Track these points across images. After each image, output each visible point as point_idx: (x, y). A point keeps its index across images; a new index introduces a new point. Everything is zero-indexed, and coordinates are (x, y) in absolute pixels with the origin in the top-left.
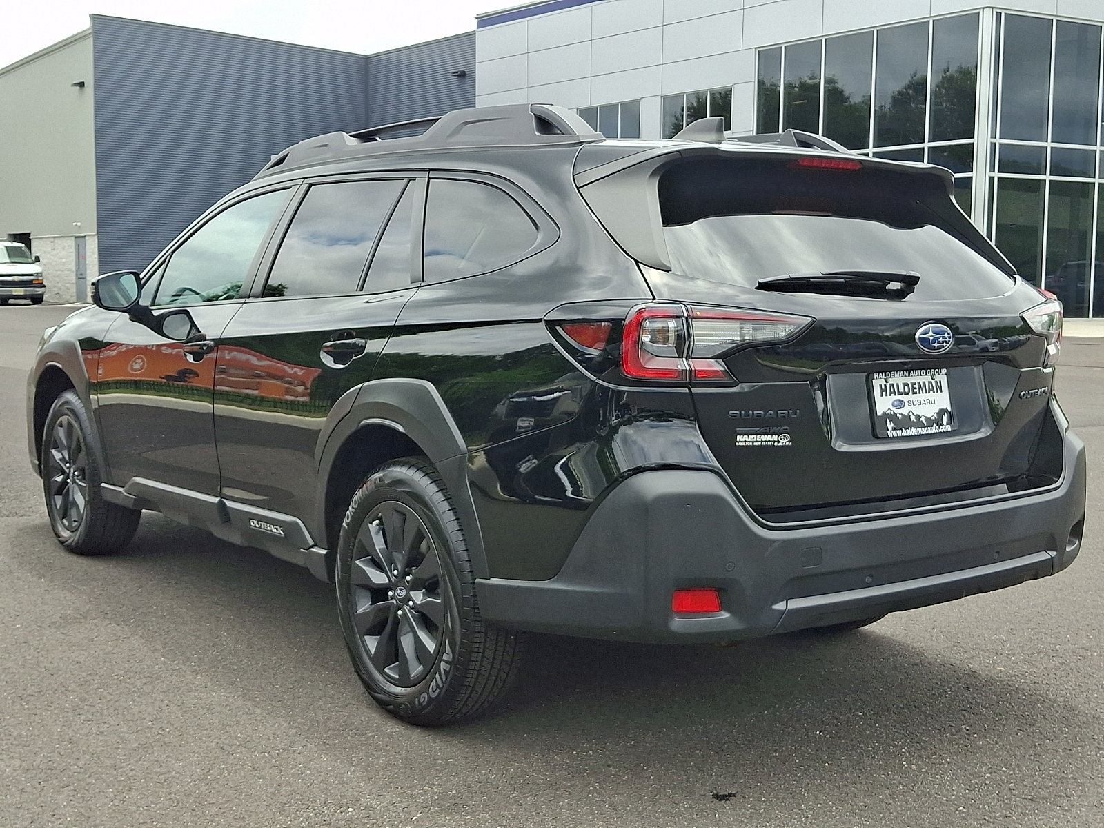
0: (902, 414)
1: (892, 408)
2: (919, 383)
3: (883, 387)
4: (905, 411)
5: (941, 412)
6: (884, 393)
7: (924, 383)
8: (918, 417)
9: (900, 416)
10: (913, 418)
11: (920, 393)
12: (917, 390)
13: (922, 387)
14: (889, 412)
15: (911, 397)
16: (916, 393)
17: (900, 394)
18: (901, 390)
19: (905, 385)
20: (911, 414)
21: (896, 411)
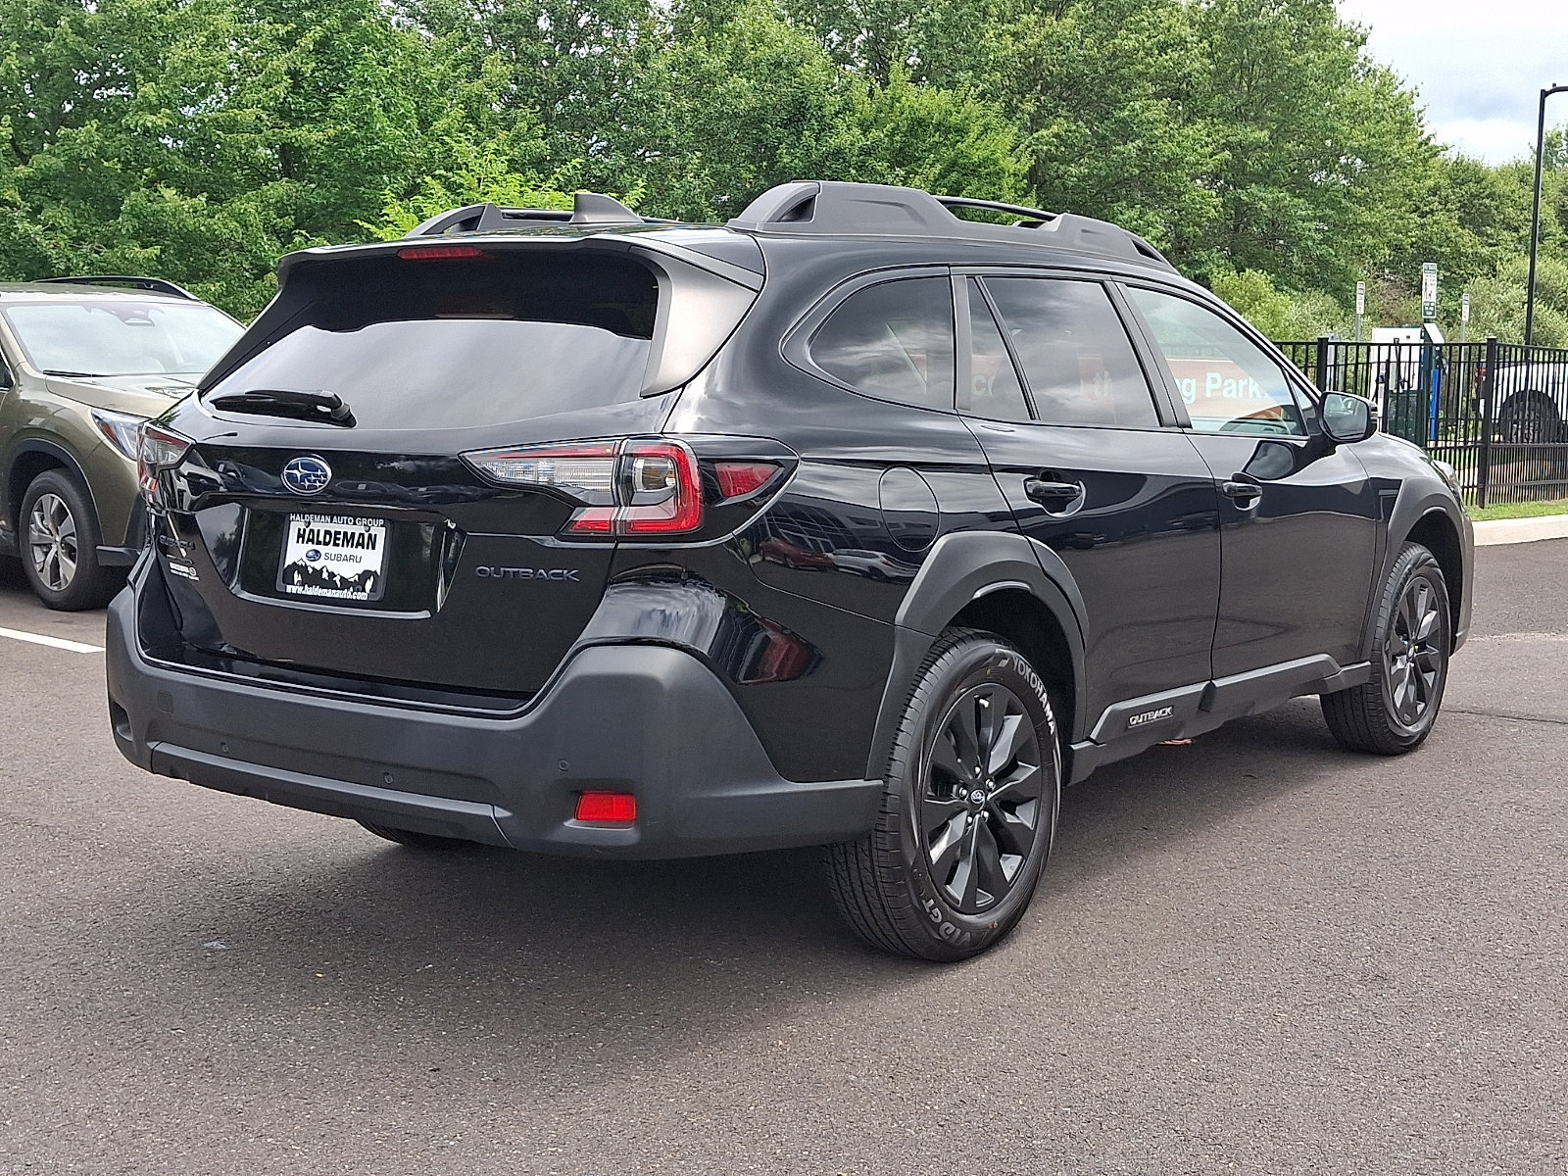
0: (313, 568)
1: (305, 559)
2: (345, 534)
3: (302, 532)
4: (318, 565)
5: (366, 575)
6: (301, 539)
7: (353, 534)
8: (332, 575)
9: (310, 570)
10: (325, 575)
11: (343, 546)
12: (340, 542)
13: (348, 539)
14: (300, 563)
15: (331, 549)
16: (338, 545)
17: (319, 543)
18: (321, 538)
19: (327, 532)
20: (325, 570)
21: (308, 563)
